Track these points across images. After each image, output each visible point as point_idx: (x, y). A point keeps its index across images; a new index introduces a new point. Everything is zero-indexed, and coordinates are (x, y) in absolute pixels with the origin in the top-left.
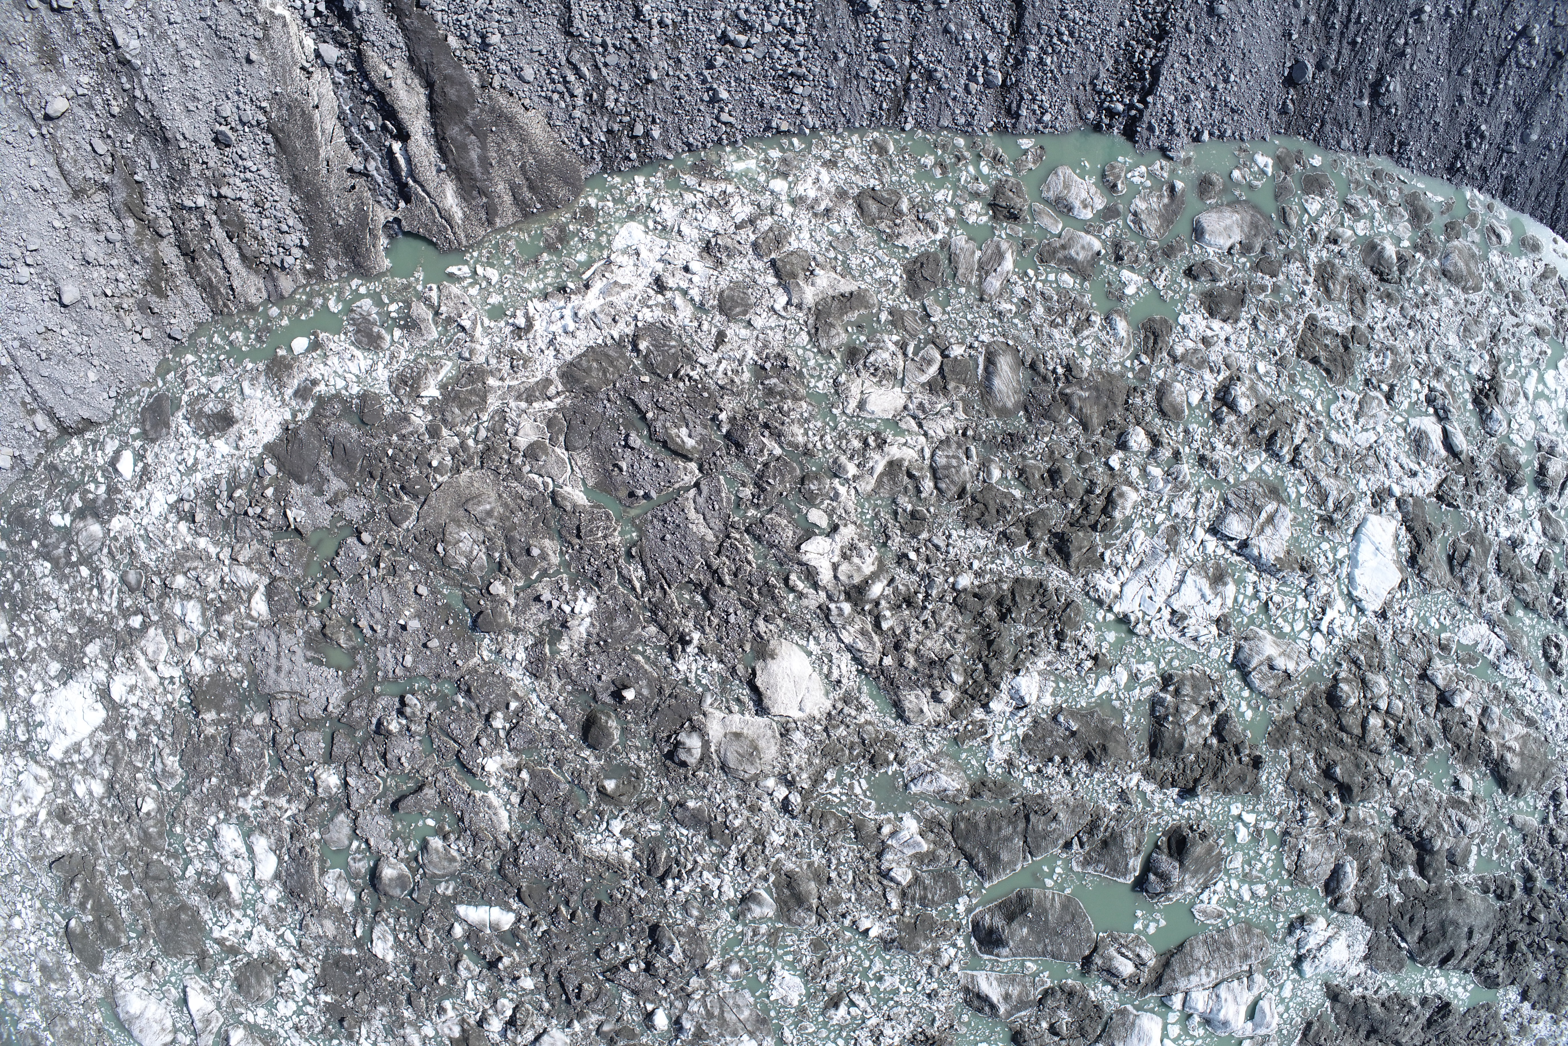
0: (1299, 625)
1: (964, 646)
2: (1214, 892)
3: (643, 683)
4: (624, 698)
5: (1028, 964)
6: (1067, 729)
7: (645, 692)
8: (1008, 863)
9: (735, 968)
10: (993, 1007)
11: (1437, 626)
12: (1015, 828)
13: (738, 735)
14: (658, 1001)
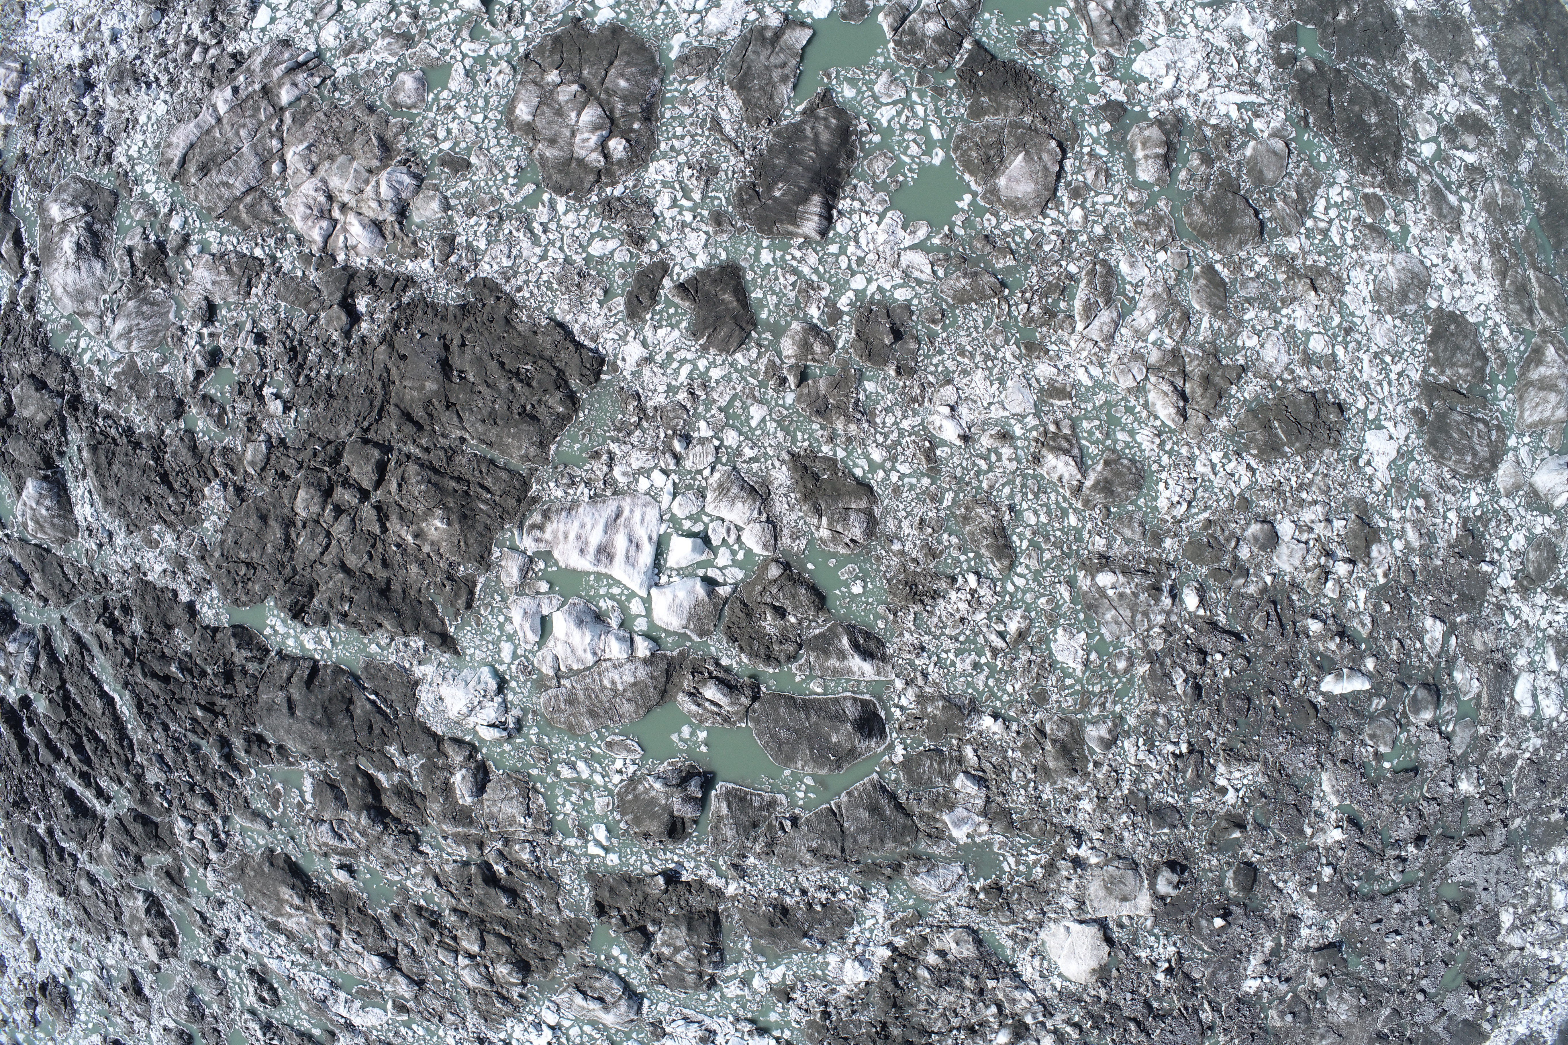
0: (574, 1032)
1: (918, 1000)
2: (620, 772)
3: (1206, 931)
4: (1224, 917)
5: (820, 690)
6: (811, 937)
7: (1204, 923)
8: (857, 806)
9: (1121, 665)
10: (856, 646)
11: (414, 1027)
12: (855, 841)
13: (1124, 899)
14: (1192, 620)
